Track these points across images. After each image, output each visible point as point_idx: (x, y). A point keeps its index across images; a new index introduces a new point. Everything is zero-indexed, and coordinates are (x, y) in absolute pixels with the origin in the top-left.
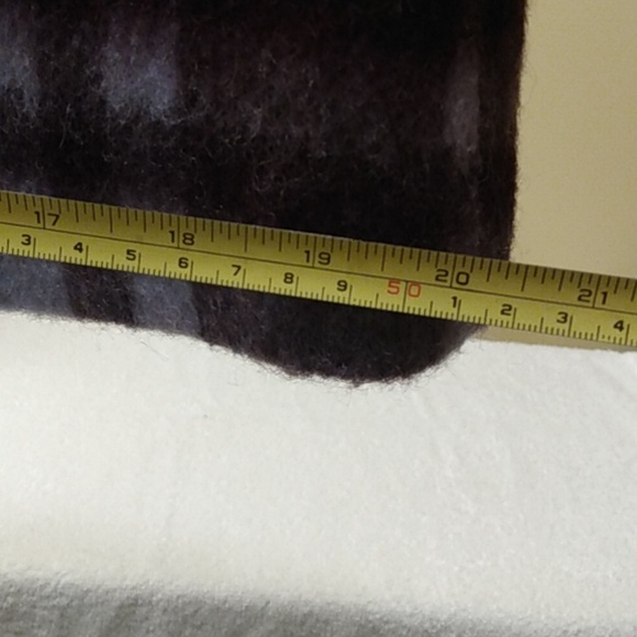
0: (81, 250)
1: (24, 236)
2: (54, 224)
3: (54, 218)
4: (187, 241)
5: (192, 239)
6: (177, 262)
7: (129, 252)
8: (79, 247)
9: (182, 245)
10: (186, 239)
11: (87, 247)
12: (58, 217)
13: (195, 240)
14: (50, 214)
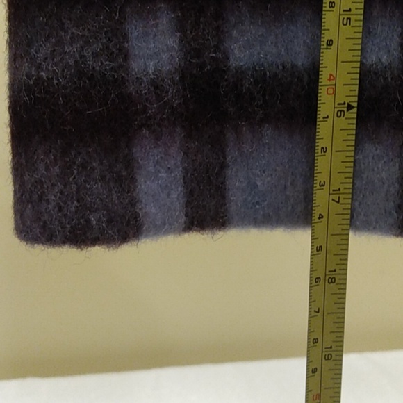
0: (319, 218)
1: (324, 182)
2: (333, 200)
3: (337, 200)
4: (330, 280)
5: (332, 282)
6: (318, 276)
7: (321, 247)
8: (321, 217)
9: (327, 277)
10: (332, 279)
11: (321, 222)
12: (338, 202)
13: (332, 284)
14: (339, 197)
